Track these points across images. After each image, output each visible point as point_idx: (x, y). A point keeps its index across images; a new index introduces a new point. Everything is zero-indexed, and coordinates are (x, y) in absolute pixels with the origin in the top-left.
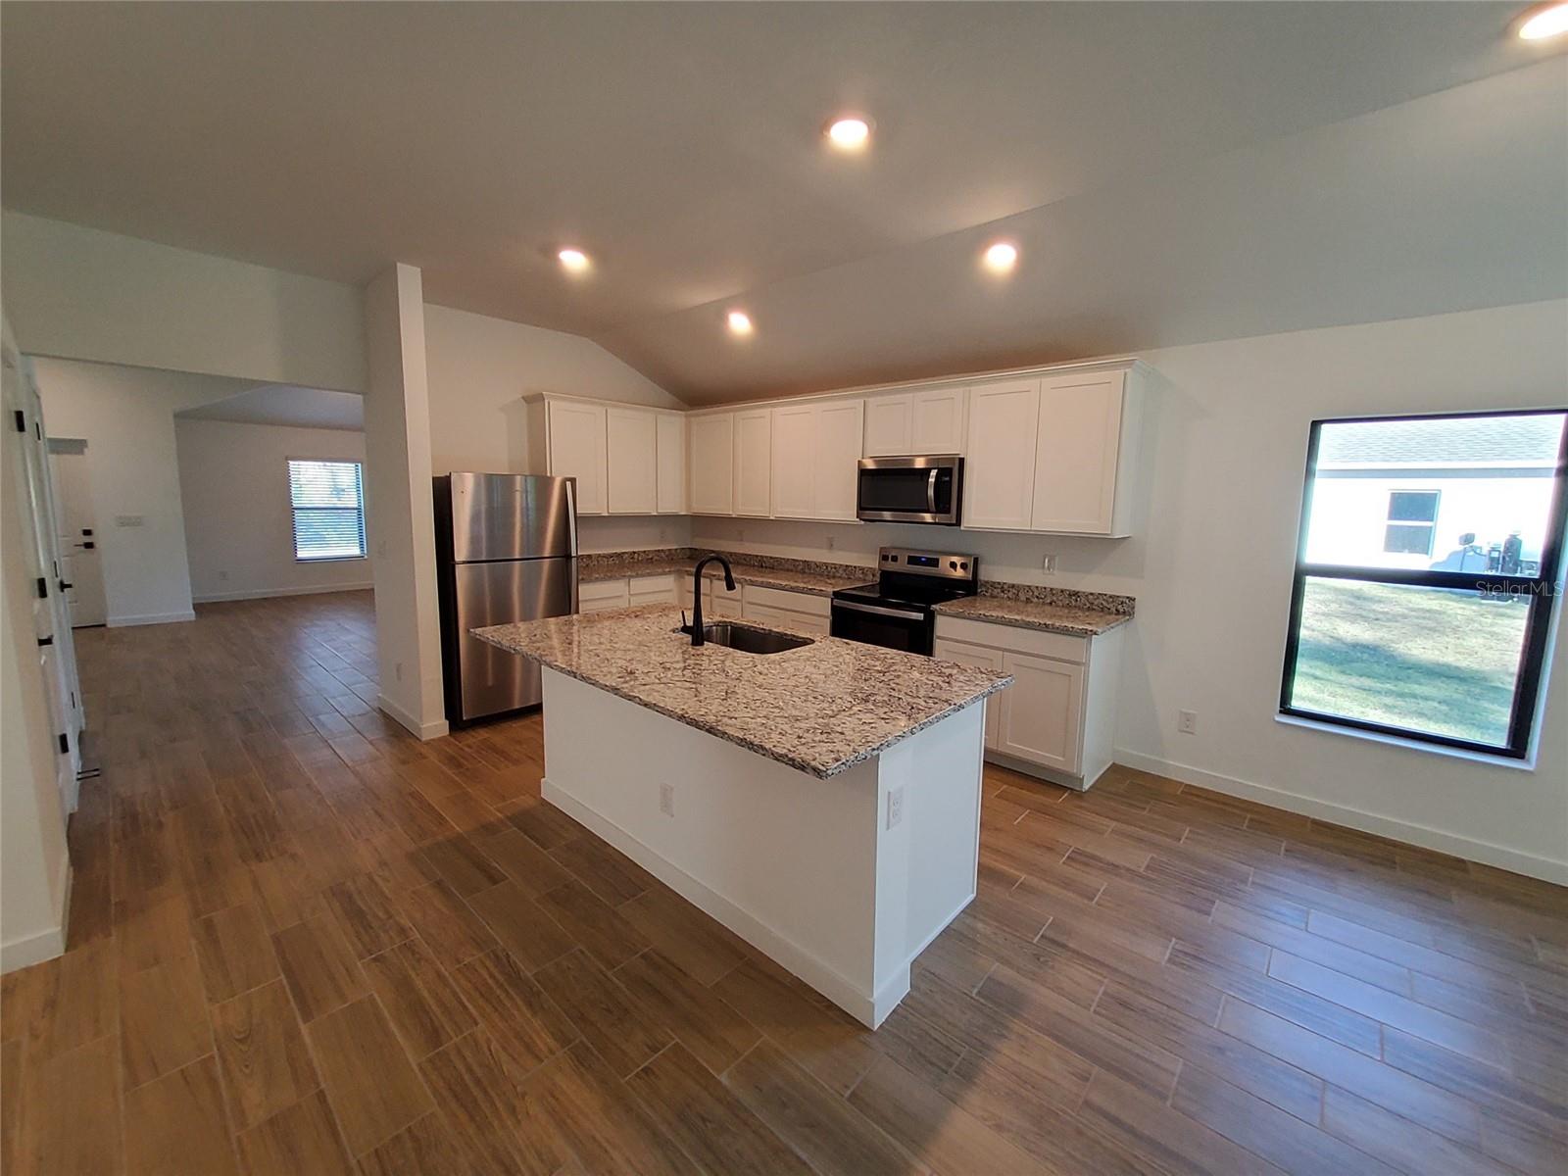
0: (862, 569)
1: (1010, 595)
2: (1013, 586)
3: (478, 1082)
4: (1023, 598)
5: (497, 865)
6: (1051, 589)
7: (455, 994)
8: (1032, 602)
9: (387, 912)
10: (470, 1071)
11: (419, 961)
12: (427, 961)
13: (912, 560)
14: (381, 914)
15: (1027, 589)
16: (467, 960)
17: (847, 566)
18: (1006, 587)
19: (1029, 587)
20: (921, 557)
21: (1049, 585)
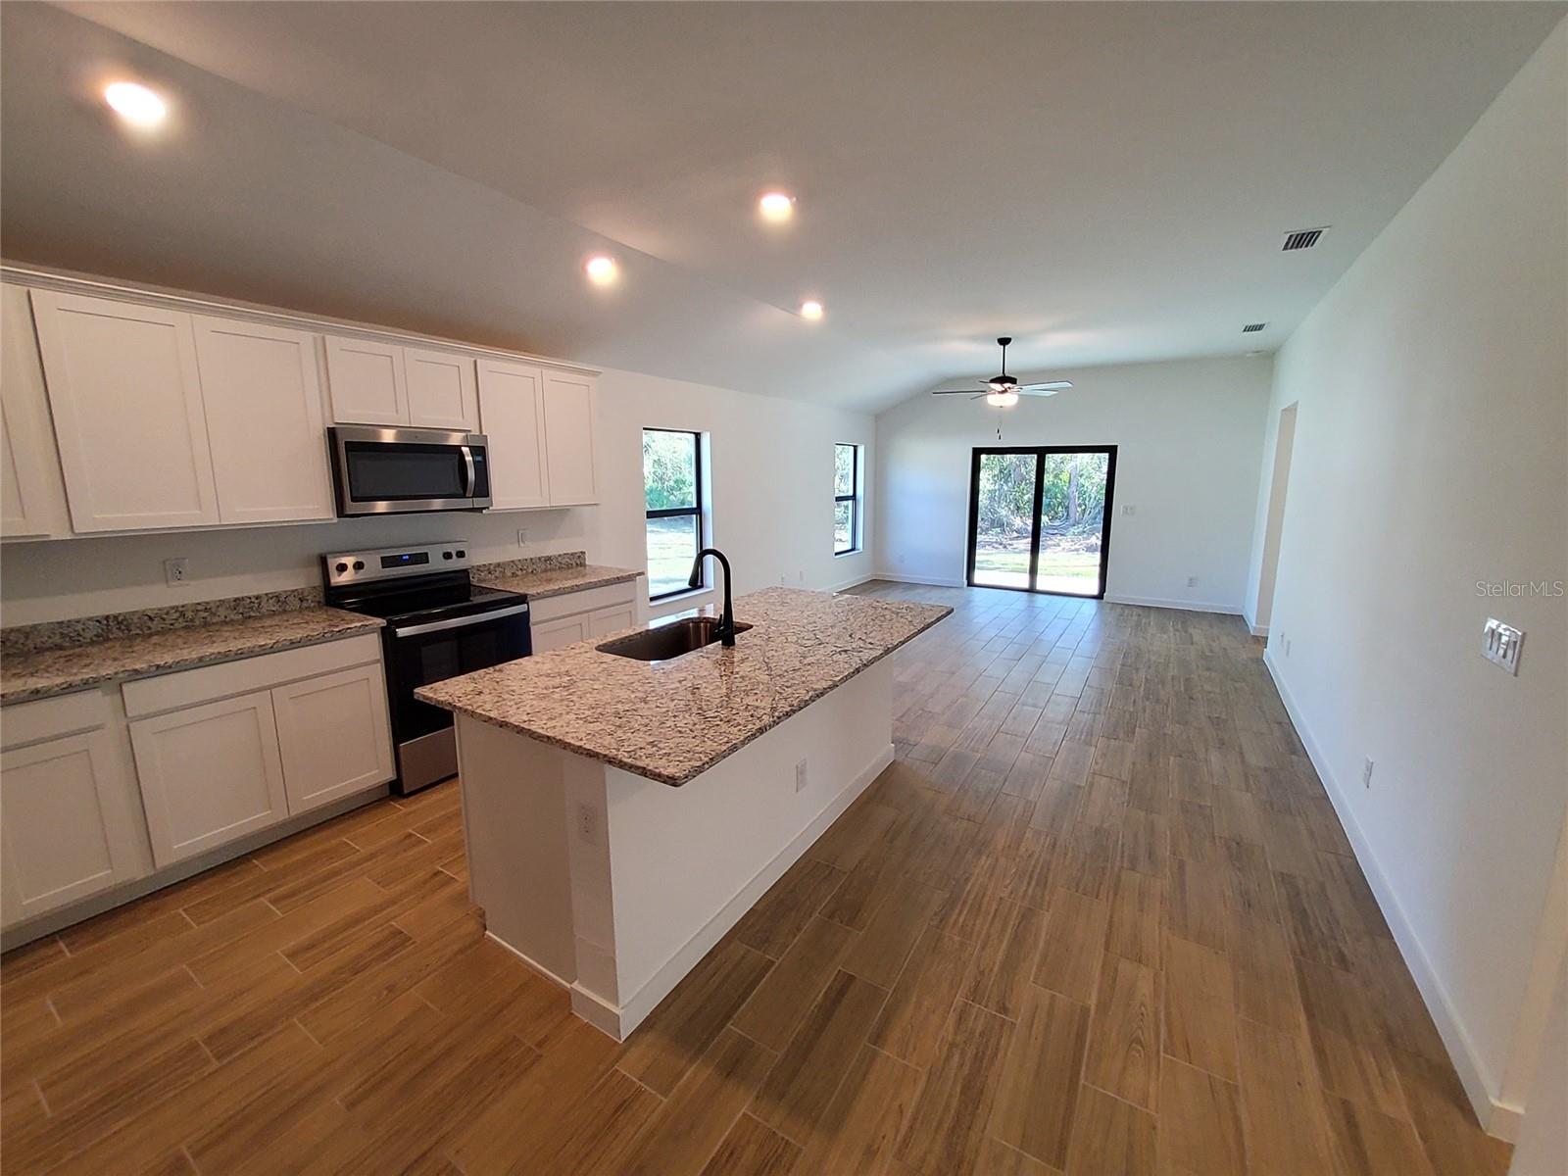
0: (277, 597)
1: (497, 574)
2: (498, 565)
3: (1031, 878)
4: (509, 574)
5: (821, 995)
6: (531, 559)
7: (992, 923)
8: (517, 576)
9: (949, 1058)
10: (1029, 884)
11: (982, 973)
12: (978, 967)
13: (387, 562)
14: (956, 1058)
15: (512, 564)
16: (957, 938)
17: (236, 600)
18: (492, 567)
19: (513, 561)
20: (402, 556)
21: (528, 556)
